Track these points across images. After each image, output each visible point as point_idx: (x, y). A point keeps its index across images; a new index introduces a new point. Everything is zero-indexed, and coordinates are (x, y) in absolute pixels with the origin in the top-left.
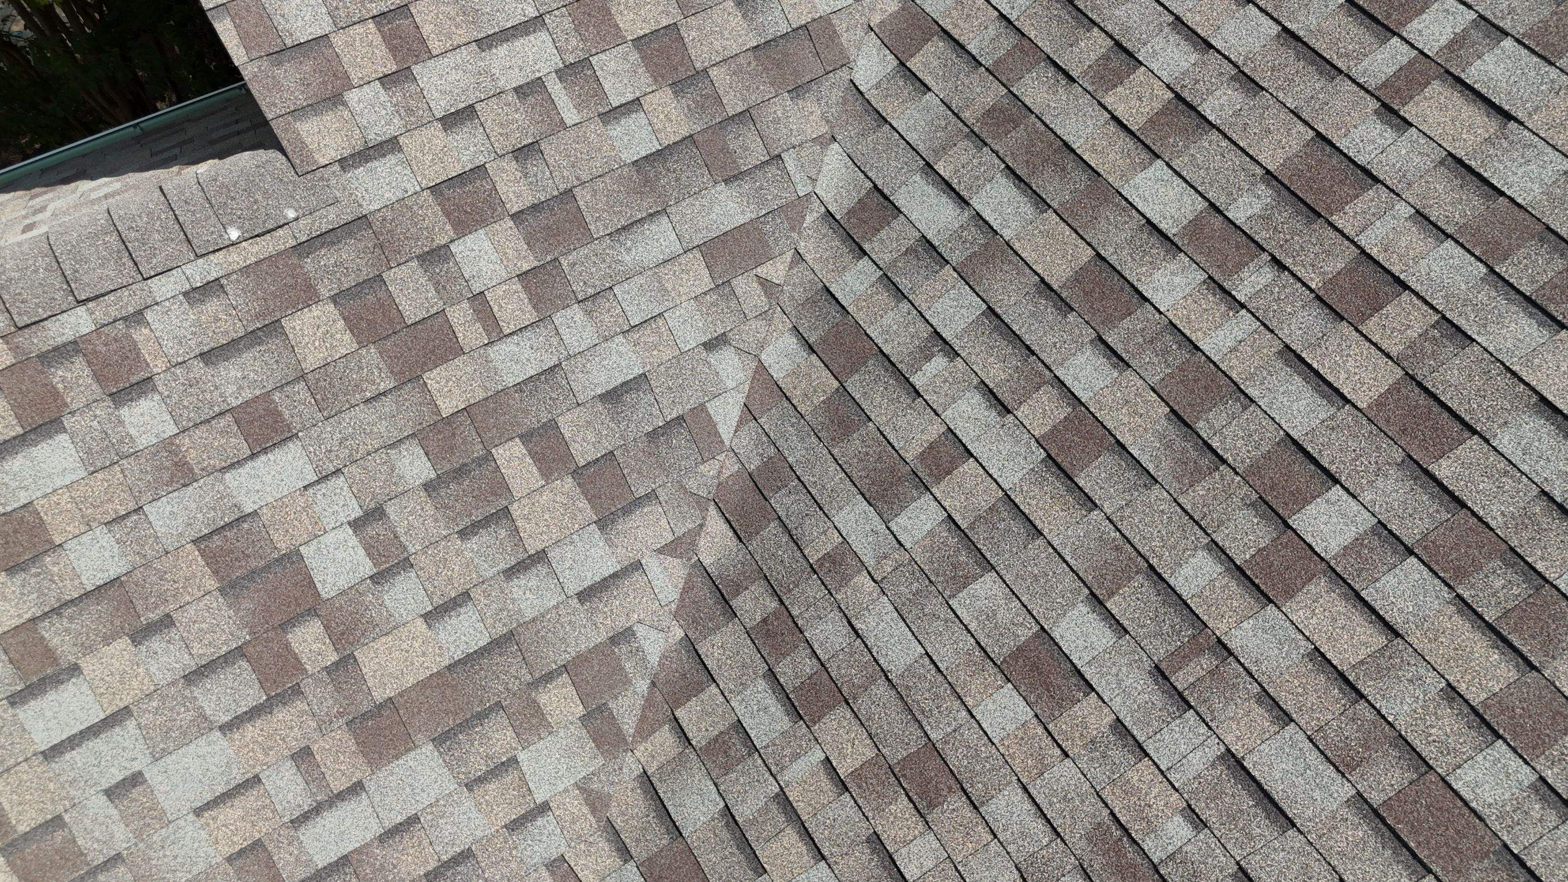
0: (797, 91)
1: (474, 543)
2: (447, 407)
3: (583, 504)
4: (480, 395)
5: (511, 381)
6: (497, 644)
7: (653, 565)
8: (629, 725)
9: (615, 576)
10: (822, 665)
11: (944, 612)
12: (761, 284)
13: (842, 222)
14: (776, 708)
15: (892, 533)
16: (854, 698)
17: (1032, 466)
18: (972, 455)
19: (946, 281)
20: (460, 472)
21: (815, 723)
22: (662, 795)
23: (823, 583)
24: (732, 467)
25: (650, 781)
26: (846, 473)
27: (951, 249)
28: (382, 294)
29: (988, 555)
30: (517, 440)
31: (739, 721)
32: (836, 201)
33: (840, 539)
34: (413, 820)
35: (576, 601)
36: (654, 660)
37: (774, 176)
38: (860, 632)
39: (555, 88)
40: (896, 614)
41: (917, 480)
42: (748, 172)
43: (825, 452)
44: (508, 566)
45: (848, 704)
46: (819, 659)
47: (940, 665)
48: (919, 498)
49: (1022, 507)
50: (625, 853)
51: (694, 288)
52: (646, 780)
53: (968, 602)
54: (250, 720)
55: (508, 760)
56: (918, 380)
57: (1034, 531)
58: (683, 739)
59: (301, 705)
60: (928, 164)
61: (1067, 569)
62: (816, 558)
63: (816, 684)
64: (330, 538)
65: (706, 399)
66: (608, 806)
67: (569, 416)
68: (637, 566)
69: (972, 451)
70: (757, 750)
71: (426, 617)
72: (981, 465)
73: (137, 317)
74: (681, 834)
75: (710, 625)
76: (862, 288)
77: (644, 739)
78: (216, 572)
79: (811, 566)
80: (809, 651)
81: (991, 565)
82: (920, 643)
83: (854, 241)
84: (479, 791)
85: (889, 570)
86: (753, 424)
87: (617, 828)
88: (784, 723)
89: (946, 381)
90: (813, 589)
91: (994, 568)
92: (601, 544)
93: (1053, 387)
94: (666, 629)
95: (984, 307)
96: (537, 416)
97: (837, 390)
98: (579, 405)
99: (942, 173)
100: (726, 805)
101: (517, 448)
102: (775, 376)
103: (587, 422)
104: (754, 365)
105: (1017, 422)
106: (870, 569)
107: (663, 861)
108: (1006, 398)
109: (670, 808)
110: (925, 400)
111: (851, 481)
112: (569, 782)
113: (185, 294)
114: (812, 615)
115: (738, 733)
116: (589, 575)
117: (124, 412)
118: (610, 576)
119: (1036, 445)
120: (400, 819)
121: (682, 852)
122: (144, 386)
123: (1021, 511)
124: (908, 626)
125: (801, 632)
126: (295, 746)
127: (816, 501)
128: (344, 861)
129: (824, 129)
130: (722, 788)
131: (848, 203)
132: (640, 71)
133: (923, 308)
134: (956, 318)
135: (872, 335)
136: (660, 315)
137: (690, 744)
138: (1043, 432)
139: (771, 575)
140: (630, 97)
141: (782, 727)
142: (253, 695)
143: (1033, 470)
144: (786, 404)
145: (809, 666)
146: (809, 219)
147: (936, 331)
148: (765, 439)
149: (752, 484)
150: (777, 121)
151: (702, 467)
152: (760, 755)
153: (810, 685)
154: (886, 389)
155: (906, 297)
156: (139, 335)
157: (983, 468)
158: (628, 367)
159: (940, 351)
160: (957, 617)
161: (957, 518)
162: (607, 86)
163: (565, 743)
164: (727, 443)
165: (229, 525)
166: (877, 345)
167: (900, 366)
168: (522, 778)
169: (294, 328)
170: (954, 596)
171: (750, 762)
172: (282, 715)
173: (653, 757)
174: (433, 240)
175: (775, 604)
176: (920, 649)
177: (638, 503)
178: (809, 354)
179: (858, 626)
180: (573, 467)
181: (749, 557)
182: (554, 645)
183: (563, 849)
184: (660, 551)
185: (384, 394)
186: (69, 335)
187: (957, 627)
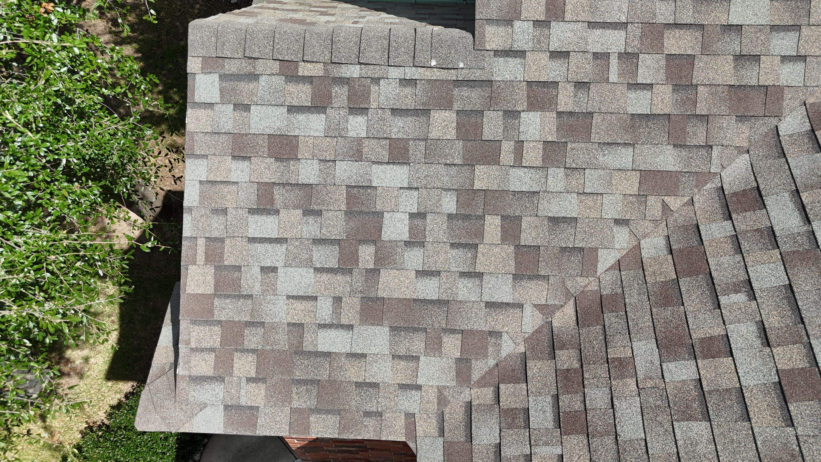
0: (741, 118)
1: (454, 252)
2: (478, 185)
3: (512, 263)
4: (495, 187)
5: (512, 188)
6: (439, 303)
7: (528, 310)
8: (476, 376)
9: (508, 304)
10: (585, 409)
11: (667, 425)
12: (663, 205)
13: (727, 197)
14: (550, 415)
15: (662, 369)
16: (593, 436)
17: (765, 382)
18: (732, 356)
19: (772, 257)
20: (467, 217)
21: (565, 435)
22: (473, 418)
23: (609, 371)
24: (594, 287)
25: (471, 408)
26: (653, 324)
27: (785, 242)
28: (479, 120)
29: (711, 413)
30: (499, 217)
31: (528, 408)
32: (730, 184)
33: (631, 355)
34: (364, 356)
35: (484, 305)
36: (504, 354)
37: (702, 155)
38: (615, 407)
39: (614, 61)
40: (639, 410)
41: (692, 351)
42: (689, 147)
43: (649, 307)
44: (463, 271)
45: (588, 437)
46: (585, 406)
47: (649, 450)
48: (688, 360)
49: (747, 400)
50: (442, 432)
51: (626, 190)
52: (469, 406)
53: (685, 429)
54: (327, 272)
55: (416, 356)
56: (723, 300)
57: (746, 416)
58: (497, 399)
59: (348, 278)
60: (797, 191)
61: (754, 448)
62: (612, 356)
63: (577, 416)
64: (398, 215)
65: (601, 247)
66: (446, 405)
67: (529, 219)
68: (521, 306)
69: (734, 354)
70: (529, 428)
71: (418, 272)
72: (735, 364)
73: (376, 81)
74: (471, 441)
75: (539, 355)
76: (719, 236)
77: (479, 387)
78: (348, 204)
79: (607, 359)
80: (582, 399)
81: (710, 418)
82: (645, 432)
83: (728, 209)
84: (396, 361)
85: (649, 386)
86: (617, 272)
87: (445, 418)
88: (550, 424)
89: (740, 309)
90: (602, 371)
91: (710, 421)
92: (510, 286)
93: (805, 348)
94: (517, 344)
95: (787, 282)
96: (514, 211)
97: (674, 280)
98: (537, 216)
99: (803, 199)
100: (500, 443)
101: (497, 220)
102: (643, 255)
103: (536, 226)
104: (635, 243)
105: (771, 354)
106: (639, 379)
107: (456, 448)
108: (772, 338)
109: (473, 427)
110: (721, 312)
111: (654, 330)
112: (435, 383)
113: (400, 80)
114: (594, 383)
115: (524, 414)
116: (496, 297)
117: (351, 117)
118: (505, 303)
119: (775, 372)
120: (359, 352)
121: (468, 449)
122: (363, 111)
123: (745, 401)
124: (643, 420)
125: (584, 387)
126: (338, 294)
127: (629, 329)
128: (328, 354)
129: (745, 144)
130: (502, 434)
131: (736, 188)
132: (661, 71)
133: (749, 264)
134: (766, 280)
135: (710, 263)
136: (602, 194)
137: (499, 404)
138: (783, 368)
139: (584, 350)
140: (649, 82)
141: (548, 425)
142: (333, 263)
143: (765, 384)
144: (641, 271)
145: (578, 406)
146: (709, 186)
147: (749, 280)
148: (619, 283)
149: (599, 301)
150: (721, 128)
151: (579, 278)
152: (529, 431)
153: (573, 415)
154: (702, 294)
155: (742, 253)
156: (374, 88)
157: (735, 366)
158: (571, 210)
159: (745, 291)
160: (674, 433)
161: (704, 383)
162: (640, 71)
163: (443, 365)
164: (598, 274)
165: (363, 187)
166: (710, 269)
167: (717, 287)
168: (417, 368)
169: (434, 116)
170: (678, 421)
171: (523, 431)
172: (339, 277)
173: (478, 398)
174: (515, 106)
175: (577, 365)
176: (643, 435)
177: (538, 277)
178: (668, 254)
179: (616, 403)
180: (517, 243)
181: (577, 335)
182: (463, 318)
183: (416, 411)
184: (535, 306)
185: (455, 165)
186: (348, 75)
187: (671, 437)
